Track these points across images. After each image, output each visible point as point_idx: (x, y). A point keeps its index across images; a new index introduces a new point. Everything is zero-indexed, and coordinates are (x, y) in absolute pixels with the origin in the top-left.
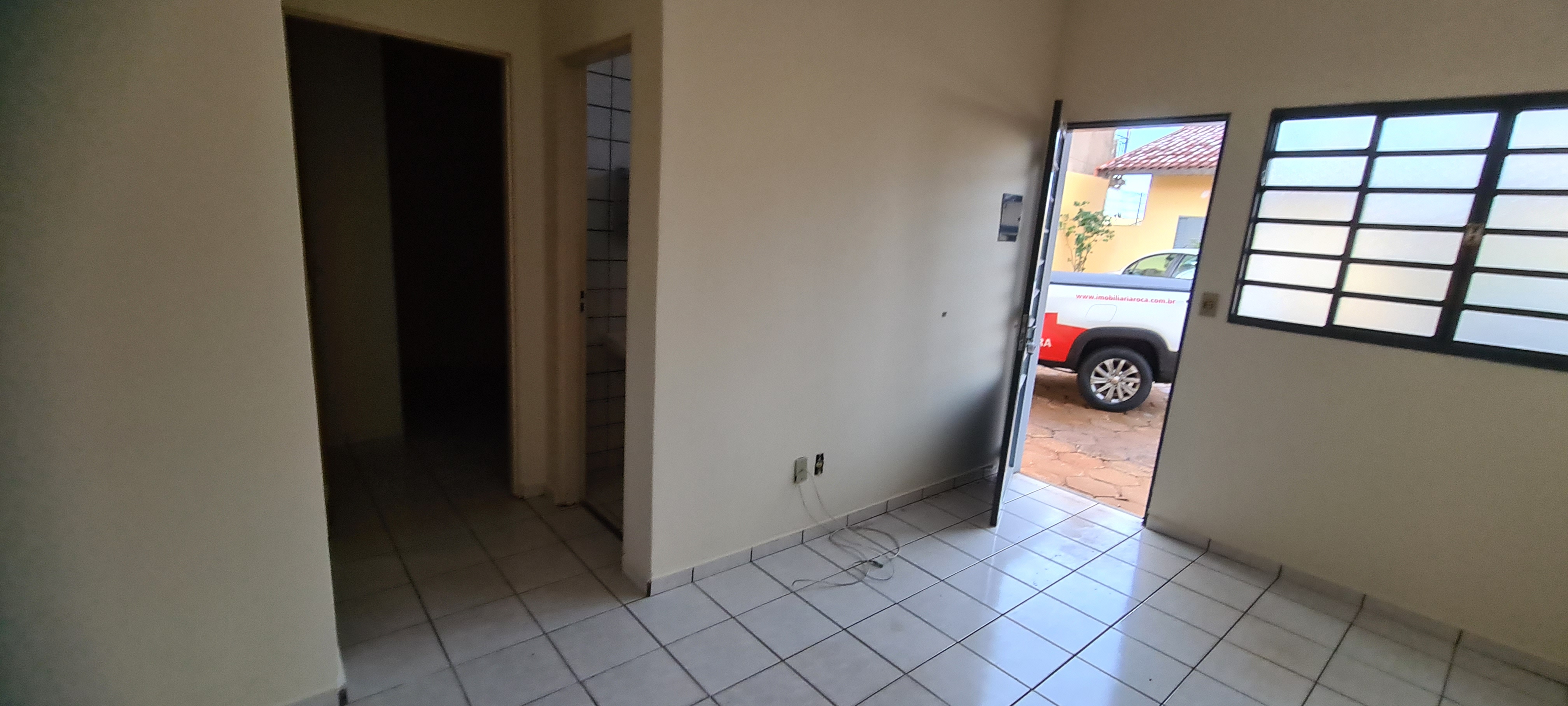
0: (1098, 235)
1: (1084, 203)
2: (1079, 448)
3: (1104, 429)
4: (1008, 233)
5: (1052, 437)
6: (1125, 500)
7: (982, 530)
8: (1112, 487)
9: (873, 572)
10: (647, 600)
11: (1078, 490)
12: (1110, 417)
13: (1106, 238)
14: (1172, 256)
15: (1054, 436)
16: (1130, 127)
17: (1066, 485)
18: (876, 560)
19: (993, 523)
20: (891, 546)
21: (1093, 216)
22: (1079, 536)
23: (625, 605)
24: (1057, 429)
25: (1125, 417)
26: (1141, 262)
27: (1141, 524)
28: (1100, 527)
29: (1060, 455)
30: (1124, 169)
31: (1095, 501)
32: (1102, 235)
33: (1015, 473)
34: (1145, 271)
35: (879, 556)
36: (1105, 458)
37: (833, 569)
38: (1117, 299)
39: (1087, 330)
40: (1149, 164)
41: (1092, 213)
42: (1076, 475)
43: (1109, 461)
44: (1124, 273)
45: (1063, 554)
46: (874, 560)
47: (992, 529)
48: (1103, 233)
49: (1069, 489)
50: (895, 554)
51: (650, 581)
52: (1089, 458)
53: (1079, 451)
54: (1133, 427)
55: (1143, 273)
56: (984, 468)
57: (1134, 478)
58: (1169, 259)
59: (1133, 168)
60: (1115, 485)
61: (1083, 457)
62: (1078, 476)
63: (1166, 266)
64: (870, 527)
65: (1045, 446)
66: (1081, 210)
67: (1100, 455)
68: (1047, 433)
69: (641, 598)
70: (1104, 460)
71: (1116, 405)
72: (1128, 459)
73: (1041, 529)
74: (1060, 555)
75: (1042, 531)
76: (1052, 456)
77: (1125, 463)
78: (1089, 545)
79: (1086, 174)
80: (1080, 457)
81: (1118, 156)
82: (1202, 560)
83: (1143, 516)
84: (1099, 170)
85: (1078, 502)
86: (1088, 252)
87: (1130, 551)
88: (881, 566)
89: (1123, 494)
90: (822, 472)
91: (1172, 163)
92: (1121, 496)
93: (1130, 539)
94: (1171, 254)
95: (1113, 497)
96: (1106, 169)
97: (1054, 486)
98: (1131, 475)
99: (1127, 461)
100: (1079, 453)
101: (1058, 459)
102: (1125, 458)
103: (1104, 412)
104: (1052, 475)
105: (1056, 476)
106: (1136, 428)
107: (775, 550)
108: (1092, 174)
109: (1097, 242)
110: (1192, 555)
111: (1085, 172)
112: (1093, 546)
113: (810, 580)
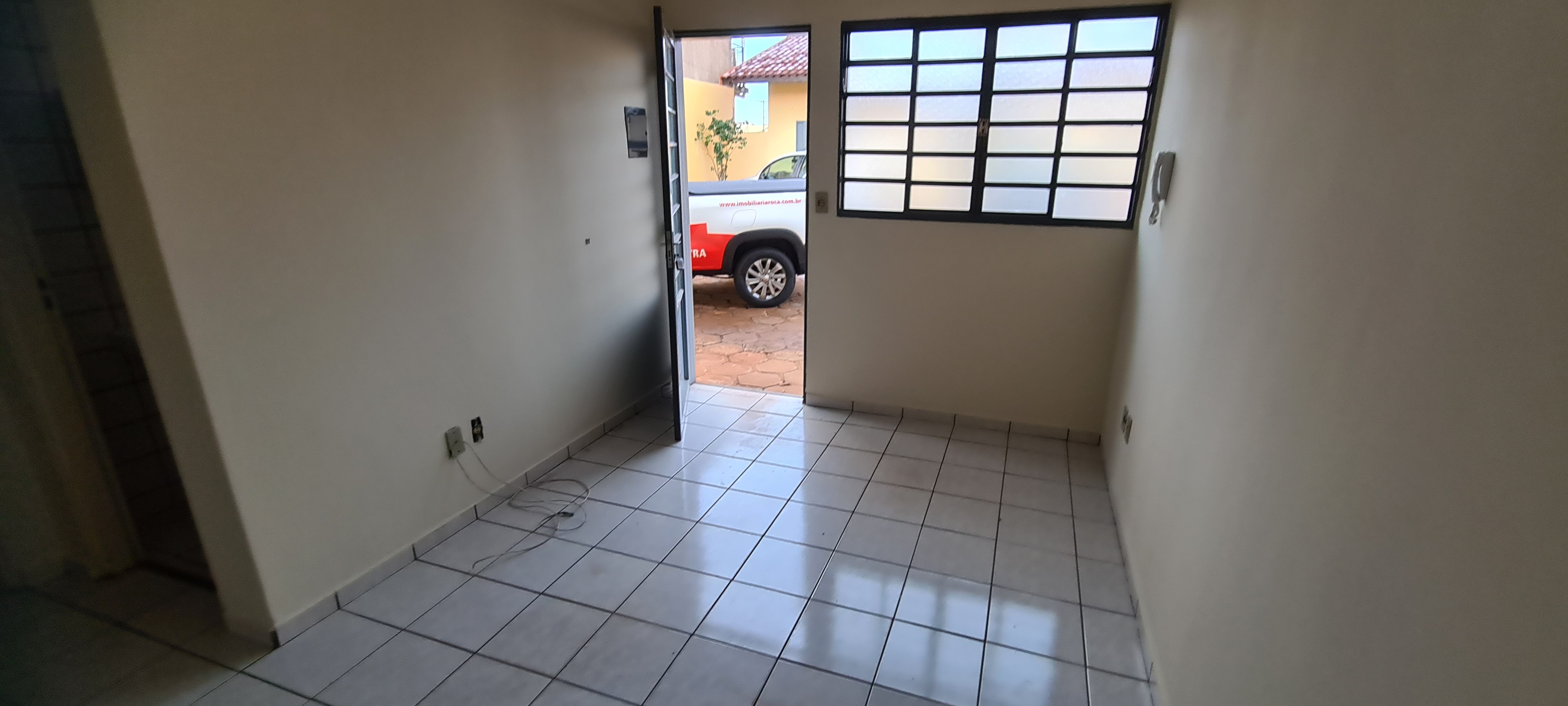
0: (733, 143)
1: (714, 112)
2: (745, 346)
3: (763, 324)
4: (637, 148)
5: (721, 342)
6: (788, 385)
7: (669, 448)
8: (777, 376)
9: (564, 524)
10: (275, 654)
11: (749, 386)
12: (767, 312)
13: (740, 145)
14: (796, 158)
15: (723, 340)
16: (743, 36)
17: (738, 384)
18: (565, 511)
19: (678, 438)
20: (579, 491)
21: (726, 124)
22: (755, 428)
23: (242, 672)
24: (725, 333)
25: (779, 310)
26: (772, 166)
27: (802, 403)
28: (770, 415)
29: (730, 357)
30: (744, 77)
31: (764, 393)
32: (736, 142)
33: (691, 384)
34: (777, 174)
35: (568, 505)
36: (767, 351)
37: (517, 535)
38: (754, 203)
39: (735, 236)
40: (765, 72)
41: (724, 121)
42: (746, 372)
43: (771, 353)
44: (760, 178)
45: (742, 448)
46: (562, 511)
47: (678, 444)
48: (737, 140)
49: (743, 388)
50: (585, 498)
51: (274, 628)
52: (754, 354)
53: (746, 349)
54: (787, 317)
55: (776, 176)
56: (662, 387)
57: (792, 363)
58: (794, 161)
59: (751, 77)
60: (778, 374)
61: (750, 354)
62: (747, 373)
63: (792, 167)
64: (555, 478)
65: (716, 352)
66: (714, 119)
67: (764, 350)
68: (717, 339)
69: (266, 653)
70: (767, 353)
71: (769, 301)
72: (786, 348)
73: (722, 431)
74: (741, 450)
75: (723, 433)
76: (723, 359)
77: (783, 352)
78: (763, 433)
79: (712, 82)
80: (747, 355)
81: (738, 64)
82: (851, 420)
83: (802, 395)
84: (723, 79)
85: (751, 397)
86: (727, 160)
87: (798, 430)
88: (572, 515)
89: (785, 380)
90: (482, 437)
91: (782, 71)
92: (784, 382)
93: (795, 419)
94: (795, 157)
95: (778, 384)
96: (729, 78)
97: (727, 387)
98: (790, 361)
99: (786, 350)
100: (746, 351)
101: (729, 361)
102: (784, 347)
103: (763, 309)
104: (725, 377)
105: (729, 378)
106: (788, 318)
107: (443, 537)
108: (718, 83)
109: (732, 149)
110: (841, 418)
111: (710, 80)
112: (767, 433)
113: (494, 556)
